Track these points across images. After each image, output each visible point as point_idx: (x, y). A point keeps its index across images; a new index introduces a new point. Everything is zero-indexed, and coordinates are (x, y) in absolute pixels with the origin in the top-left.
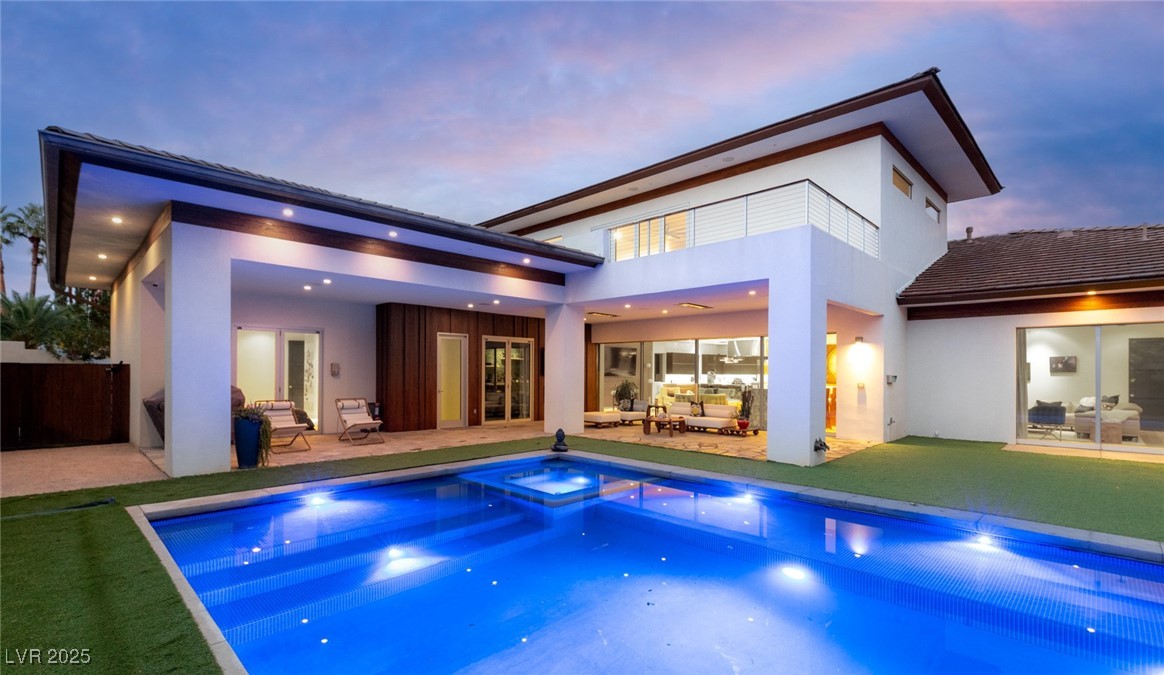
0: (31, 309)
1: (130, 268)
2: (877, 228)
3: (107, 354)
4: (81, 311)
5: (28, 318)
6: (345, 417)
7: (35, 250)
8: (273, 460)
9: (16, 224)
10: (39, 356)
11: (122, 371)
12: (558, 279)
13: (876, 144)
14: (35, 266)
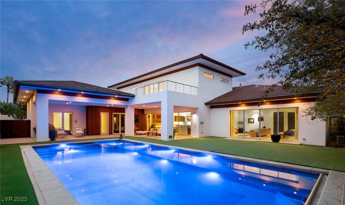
0: (8, 105)
1: (31, 99)
2: (197, 88)
3: (26, 118)
4: (20, 107)
5: (7, 108)
6: (76, 132)
7: (8, 88)
8: (57, 140)
9: (3, 81)
10: (11, 118)
11: (29, 122)
12: (127, 100)
13: (197, 68)
14: (8, 93)
